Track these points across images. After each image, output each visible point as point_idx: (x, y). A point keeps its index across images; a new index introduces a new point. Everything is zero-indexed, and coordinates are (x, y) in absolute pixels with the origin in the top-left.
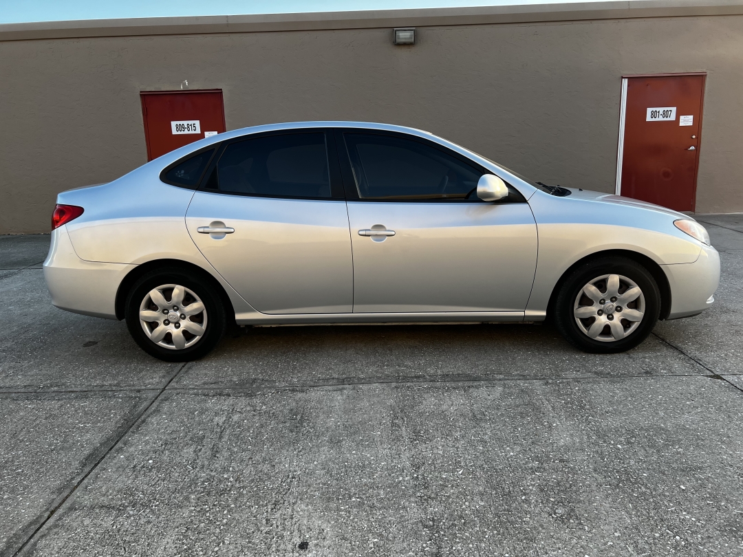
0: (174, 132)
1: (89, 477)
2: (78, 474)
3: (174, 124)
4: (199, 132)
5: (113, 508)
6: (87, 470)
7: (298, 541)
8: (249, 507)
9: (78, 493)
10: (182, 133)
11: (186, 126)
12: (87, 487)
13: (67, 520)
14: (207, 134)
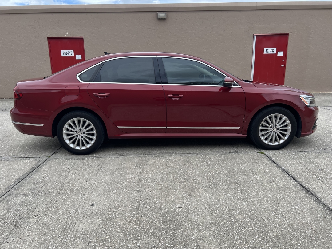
0: (62, 55)
1: (17, 185)
2: (13, 184)
3: (62, 51)
5: (25, 195)
6: (16, 183)
7: (91, 204)
8: (75, 194)
9: (12, 190)
12: (16, 188)
13: (8, 198)
14: (76, 56)
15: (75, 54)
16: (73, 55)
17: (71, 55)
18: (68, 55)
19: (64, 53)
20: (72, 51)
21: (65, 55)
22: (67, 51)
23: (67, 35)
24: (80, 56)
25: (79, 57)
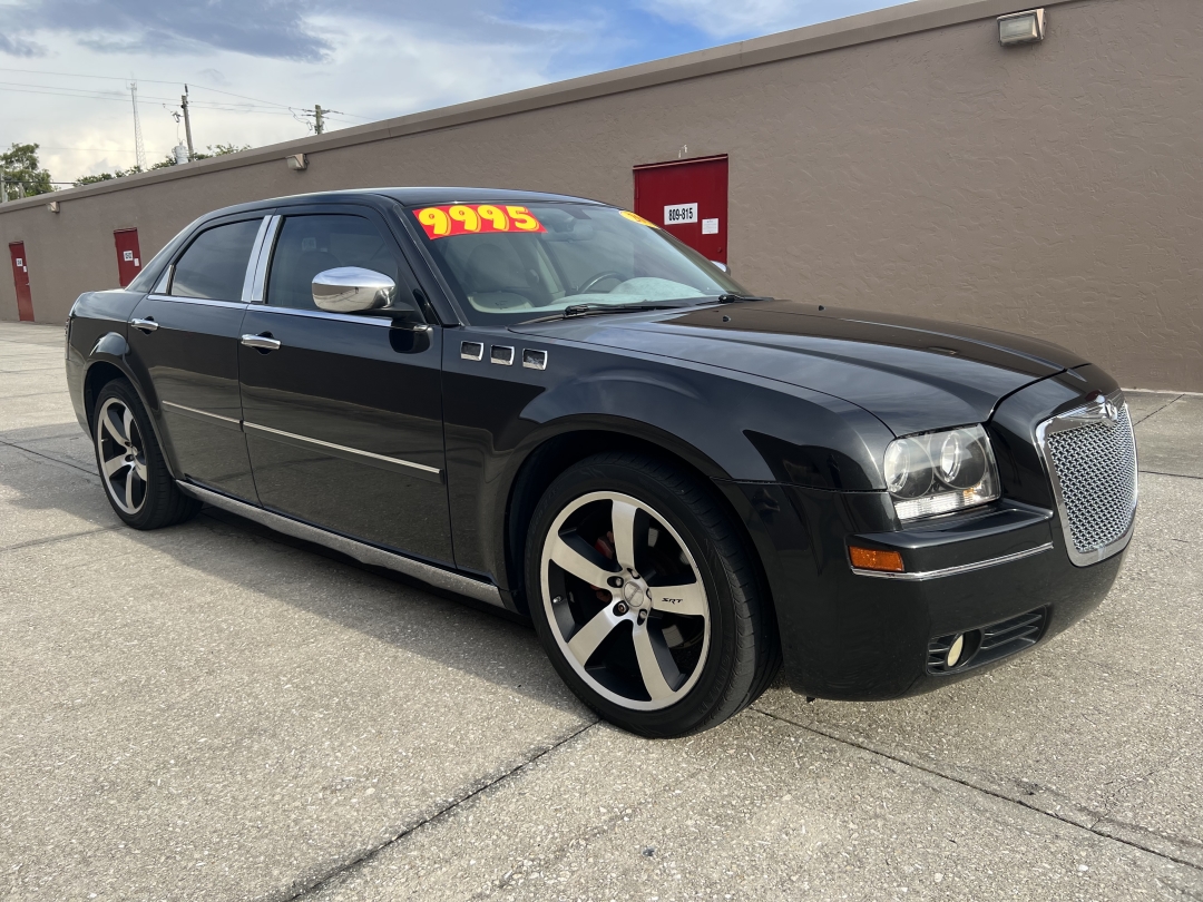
3: (666, 209)
10: (677, 222)
11: (681, 212)
14: (705, 222)
15: (702, 216)
16: (695, 220)
17: (687, 221)
18: (681, 221)
19: (674, 214)
20: (694, 206)
21: (673, 222)
22: (680, 207)
23: (684, 152)
24: (716, 221)
25: (710, 227)
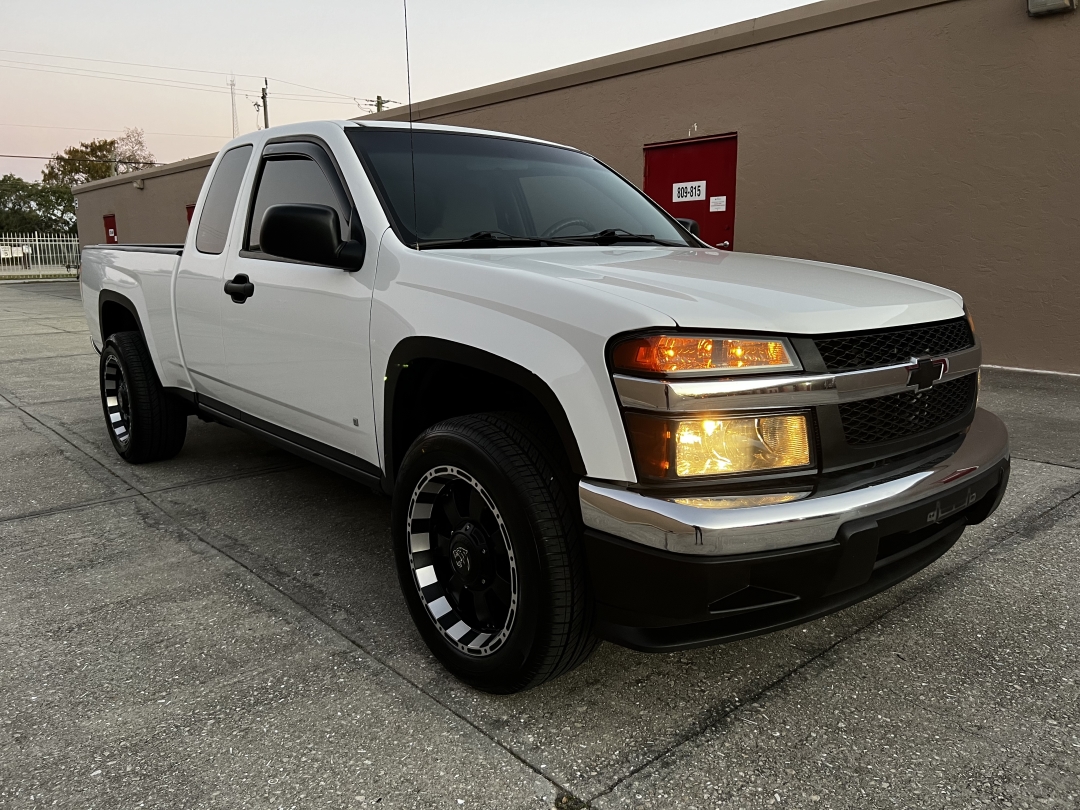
0: (675, 199)
3: (676, 186)
4: (704, 198)
10: (684, 199)
11: (689, 190)
14: (712, 199)
15: (709, 194)
17: (697, 198)
18: (689, 198)
19: (682, 192)
20: (703, 184)
21: (681, 199)
22: (689, 185)
23: (694, 131)
24: (724, 199)
25: (718, 204)
